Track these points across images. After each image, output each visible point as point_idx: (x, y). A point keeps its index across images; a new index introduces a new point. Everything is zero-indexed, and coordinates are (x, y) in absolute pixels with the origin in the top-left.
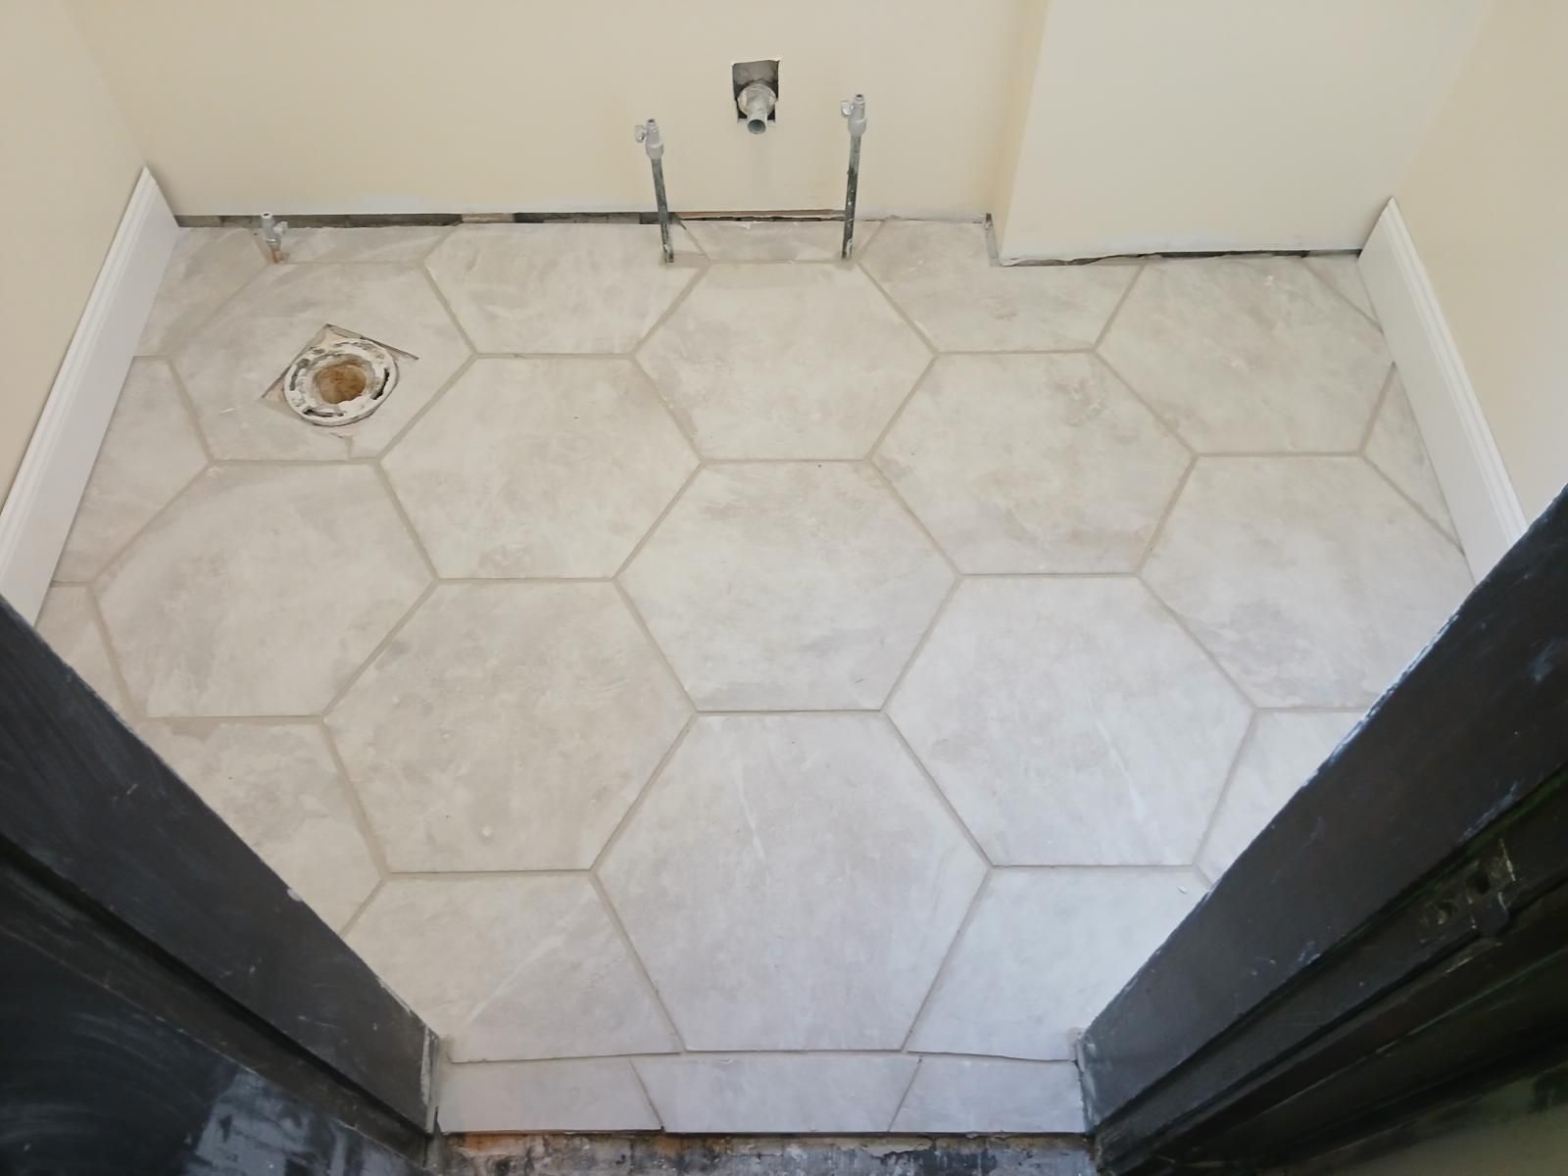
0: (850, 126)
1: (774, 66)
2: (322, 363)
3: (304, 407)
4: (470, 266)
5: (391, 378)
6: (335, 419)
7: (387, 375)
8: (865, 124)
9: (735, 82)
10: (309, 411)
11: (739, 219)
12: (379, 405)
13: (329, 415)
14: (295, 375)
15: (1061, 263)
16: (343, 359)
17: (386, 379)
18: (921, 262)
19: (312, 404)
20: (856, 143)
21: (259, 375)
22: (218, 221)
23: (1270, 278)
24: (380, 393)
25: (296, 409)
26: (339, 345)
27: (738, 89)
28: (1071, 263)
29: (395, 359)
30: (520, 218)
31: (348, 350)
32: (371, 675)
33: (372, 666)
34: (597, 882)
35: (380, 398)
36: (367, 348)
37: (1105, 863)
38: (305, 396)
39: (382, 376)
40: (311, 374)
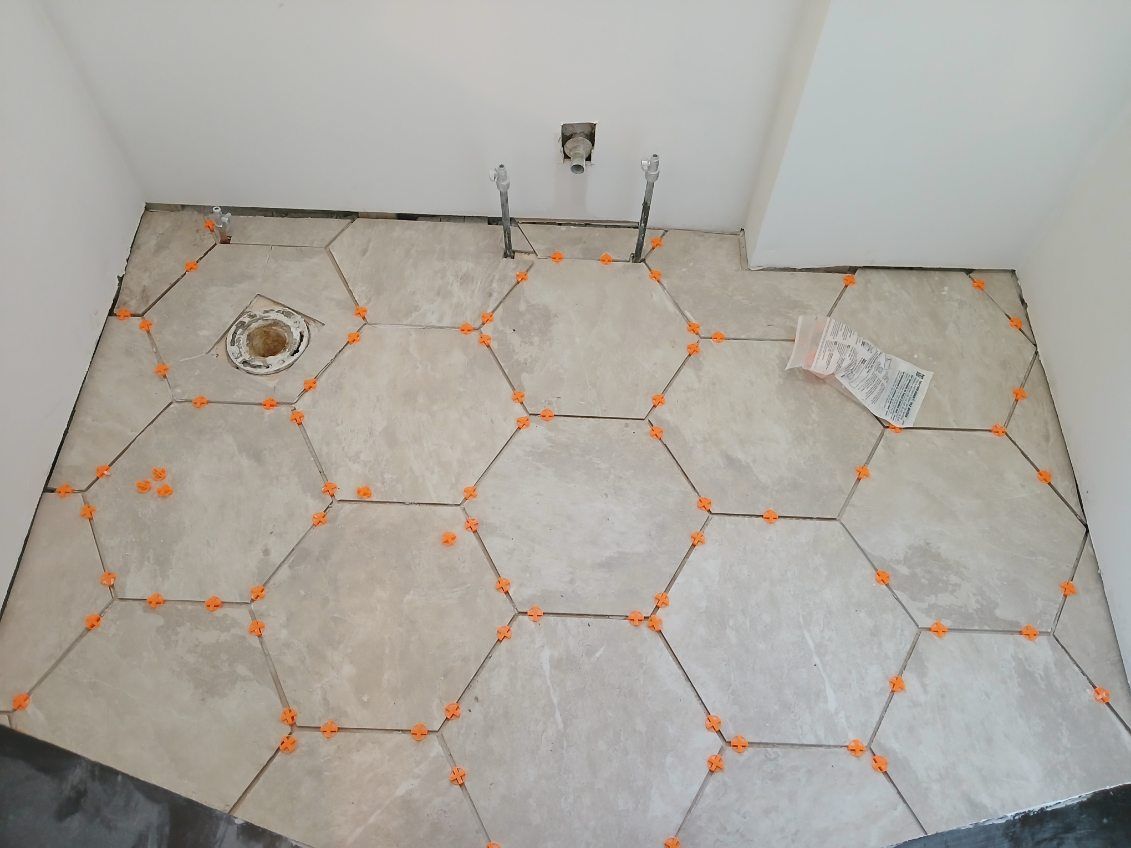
0: (647, 175)
1: (593, 126)
2: (254, 325)
3: (240, 359)
4: (364, 252)
5: (305, 340)
6: (264, 370)
7: (302, 336)
8: (658, 176)
9: (563, 134)
10: (245, 362)
11: (560, 224)
12: (296, 360)
13: (260, 366)
14: (235, 333)
15: (794, 270)
16: (270, 322)
17: (301, 340)
18: (691, 264)
19: (247, 357)
20: (650, 187)
21: (208, 333)
22: (180, 208)
23: (946, 288)
24: (297, 351)
25: (235, 361)
26: (267, 312)
27: (565, 139)
28: (801, 270)
29: (307, 323)
30: (401, 217)
31: (273, 316)
32: (284, 572)
33: (285, 566)
34: (444, 742)
35: (297, 355)
36: (288, 315)
37: (806, 743)
38: (241, 351)
39: (298, 339)
40: (247, 333)
